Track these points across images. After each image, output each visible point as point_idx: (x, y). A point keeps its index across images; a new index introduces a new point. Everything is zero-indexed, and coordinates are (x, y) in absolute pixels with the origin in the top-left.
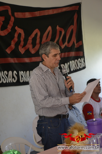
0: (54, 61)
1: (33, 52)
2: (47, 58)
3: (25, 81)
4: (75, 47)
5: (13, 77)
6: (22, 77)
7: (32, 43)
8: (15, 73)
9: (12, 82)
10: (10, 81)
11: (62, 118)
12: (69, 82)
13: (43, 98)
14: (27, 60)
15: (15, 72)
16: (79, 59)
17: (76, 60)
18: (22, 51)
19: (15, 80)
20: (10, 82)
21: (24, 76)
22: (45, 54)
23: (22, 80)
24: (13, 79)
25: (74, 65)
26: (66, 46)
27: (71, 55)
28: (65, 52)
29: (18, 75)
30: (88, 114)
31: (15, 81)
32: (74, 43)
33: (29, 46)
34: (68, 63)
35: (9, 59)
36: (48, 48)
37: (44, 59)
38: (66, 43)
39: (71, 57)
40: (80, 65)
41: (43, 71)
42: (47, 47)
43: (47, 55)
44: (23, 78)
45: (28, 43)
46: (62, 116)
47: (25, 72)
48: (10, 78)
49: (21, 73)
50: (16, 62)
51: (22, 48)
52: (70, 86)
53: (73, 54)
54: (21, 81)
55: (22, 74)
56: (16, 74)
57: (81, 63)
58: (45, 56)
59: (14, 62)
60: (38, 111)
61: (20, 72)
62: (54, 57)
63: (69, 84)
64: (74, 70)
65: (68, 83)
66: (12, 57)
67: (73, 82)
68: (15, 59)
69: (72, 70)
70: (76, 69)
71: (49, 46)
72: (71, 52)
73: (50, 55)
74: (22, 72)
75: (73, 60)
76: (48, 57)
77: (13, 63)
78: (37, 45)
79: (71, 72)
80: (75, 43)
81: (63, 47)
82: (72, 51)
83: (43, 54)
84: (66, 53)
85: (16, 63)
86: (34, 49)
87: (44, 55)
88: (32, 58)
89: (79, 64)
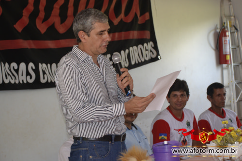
0: (98, 43)
1: (62, 30)
2: (86, 37)
3: (49, 81)
4: (139, 23)
5: (28, 74)
6: (44, 73)
7: (60, 15)
8: (32, 68)
9: (25, 82)
10: (23, 81)
11: (113, 141)
12: (125, 78)
13: (80, 105)
14: (51, 44)
15: (31, 65)
16: (145, 45)
17: (140, 46)
18: (42, 28)
19: (31, 78)
20: (21, 82)
21: (47, 72)
22: (83, 30)
23: (44, 78)
24: (29, 77)
25: (136, 55)
26: (122, 20)
27: (131, 37)
28: (120, 31)
29: (36, 71)
30: (160, 138)
31: (31, 81)
32: (136, 15)
33: (55, 19)
34: (127, 51)
35: (21, 41)
36: (89, 20)
37: (82, 40)
38: (122, 16)
39: (132, 40)
40: (146, 55)
41: (79, 59)
42: (87, 19)
43: (87, 32)
44: (45, 75)
45: (52, 15)
46: (113, 137)
47: (49, 65)
48: (22, 75)
49: (42, 66)
50: (33, 46)
51: (43, 22)
52: (126, 85)
53: (134, 34)
54: (43, 81)
55: (44, 69)
56: (34, 68)
57: (147, 51)
58: (84, 33)
59: (29, 48)
60: (71, 129)
61: (40, 64)
62: (100, 36)
63: (124, 81)
64: (137, 62)
65: (122, 80)
66: (26, 39)
67: (131, 78)
68: (31, 41)
69: (133, 63)
70: (140, 61)
71: (91, 17)
72: (131, 32)
73: (91, 32)
74: (44, 65)
75: (134, 45)
76: (89, 36)
77: (27, 49)
78: (68, 18)
79: (131, 67)
80: (139, 15)
81: (116, 22)
82: (134, 30)
83: (80, 30)
84: (123, 32)
85: (32, 49)
86: (63, 24)
87: (82, 32)
88: (61, 41)
89: (144, 52)
